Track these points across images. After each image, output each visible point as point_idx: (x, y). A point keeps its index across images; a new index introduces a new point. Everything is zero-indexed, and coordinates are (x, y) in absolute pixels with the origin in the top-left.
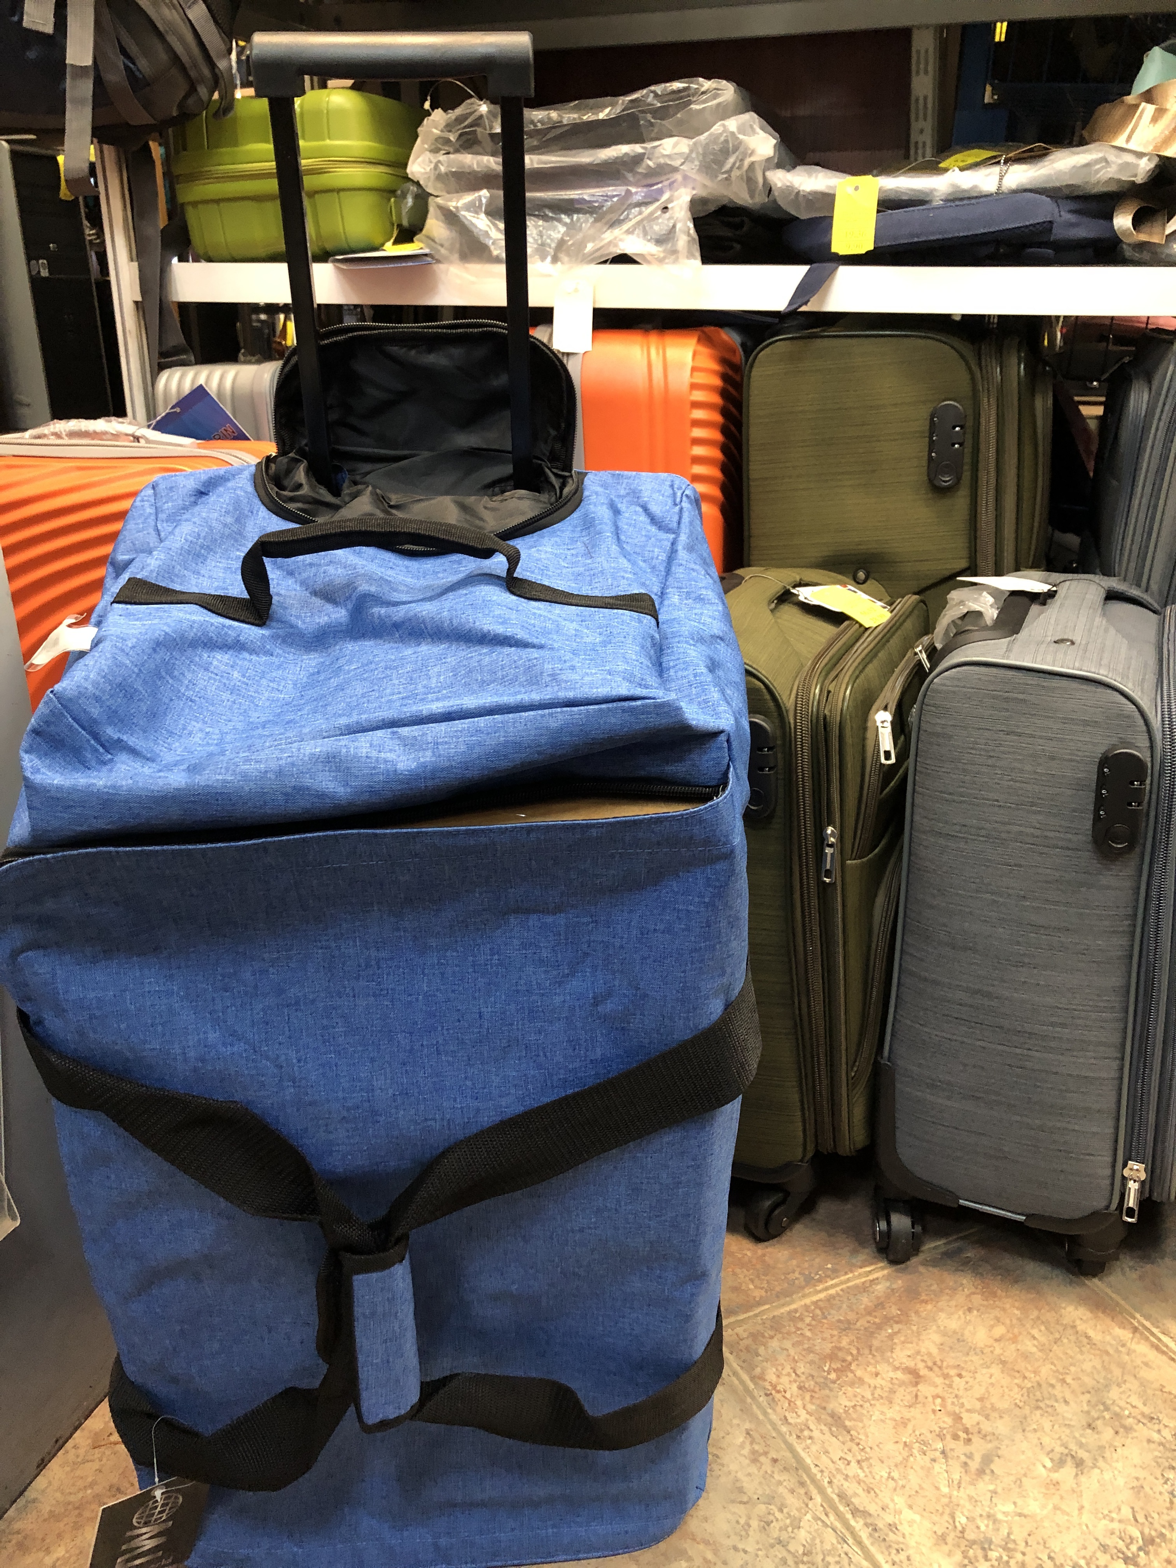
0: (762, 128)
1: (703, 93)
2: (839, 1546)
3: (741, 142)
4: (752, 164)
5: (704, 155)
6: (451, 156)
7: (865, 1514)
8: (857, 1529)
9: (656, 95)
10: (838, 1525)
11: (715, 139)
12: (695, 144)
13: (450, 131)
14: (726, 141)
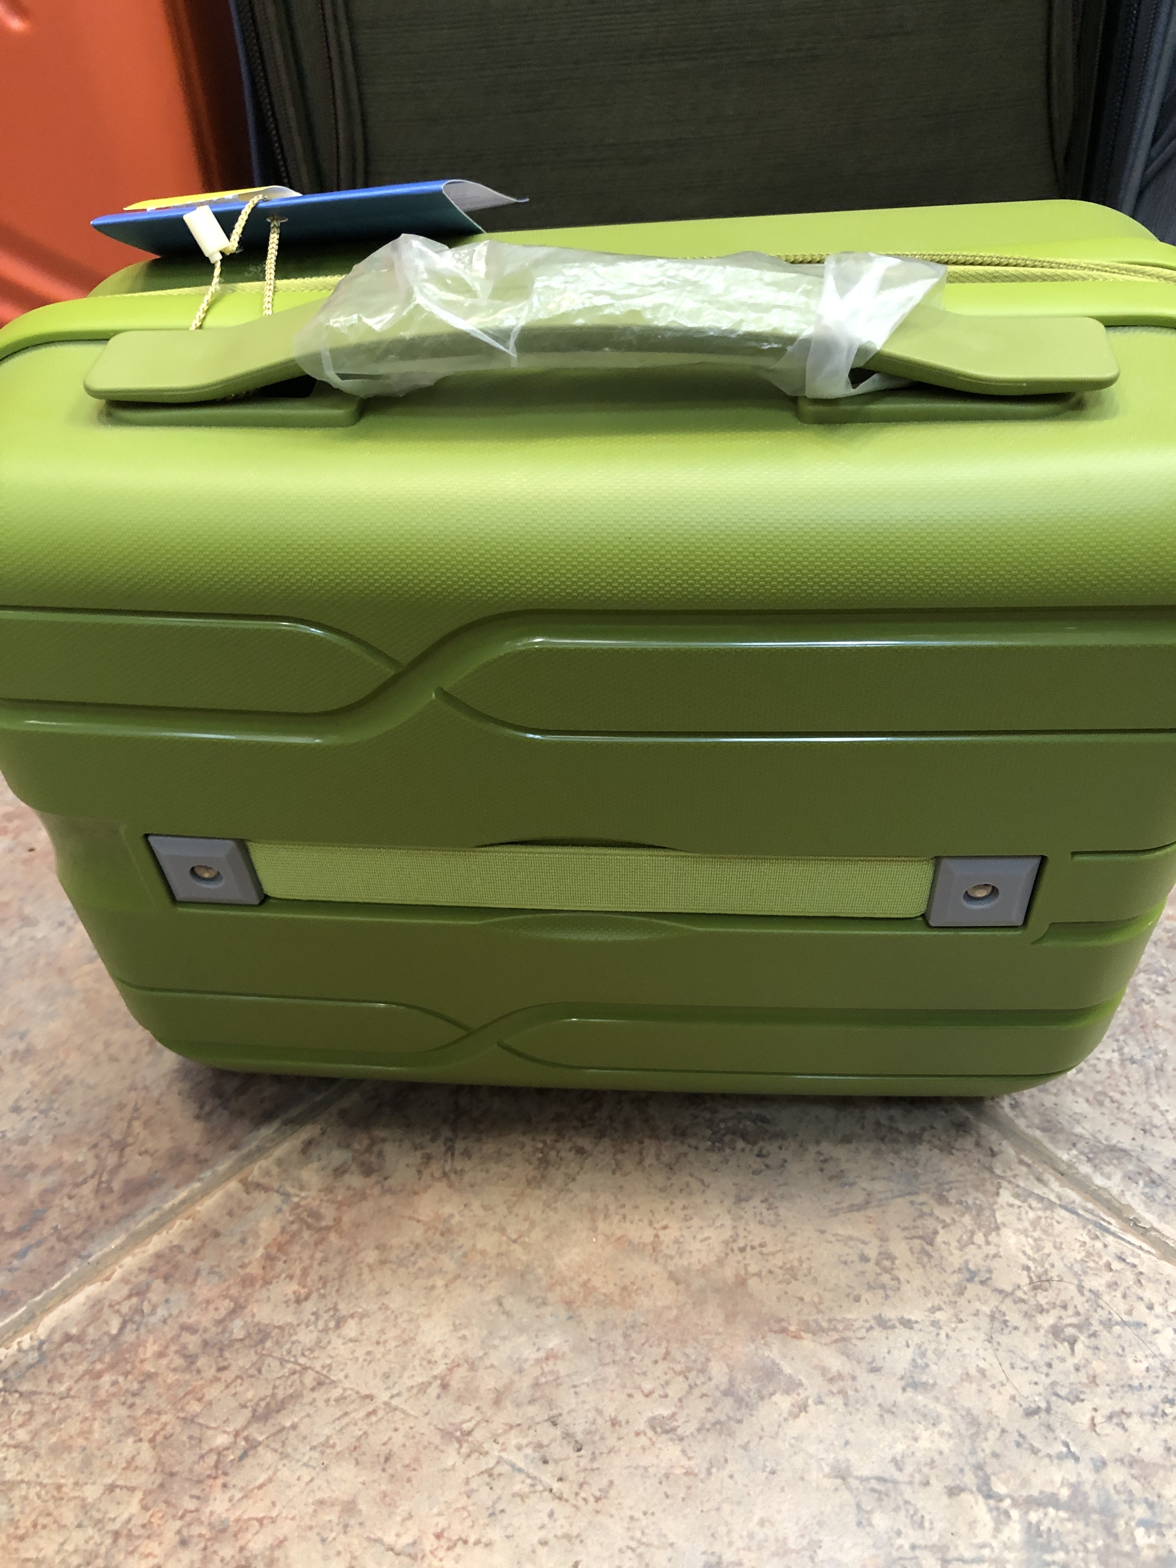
2: (1099, 1245)
7: (1117, 1153)
8: (1115, 1192)
10: (1073, 1195)
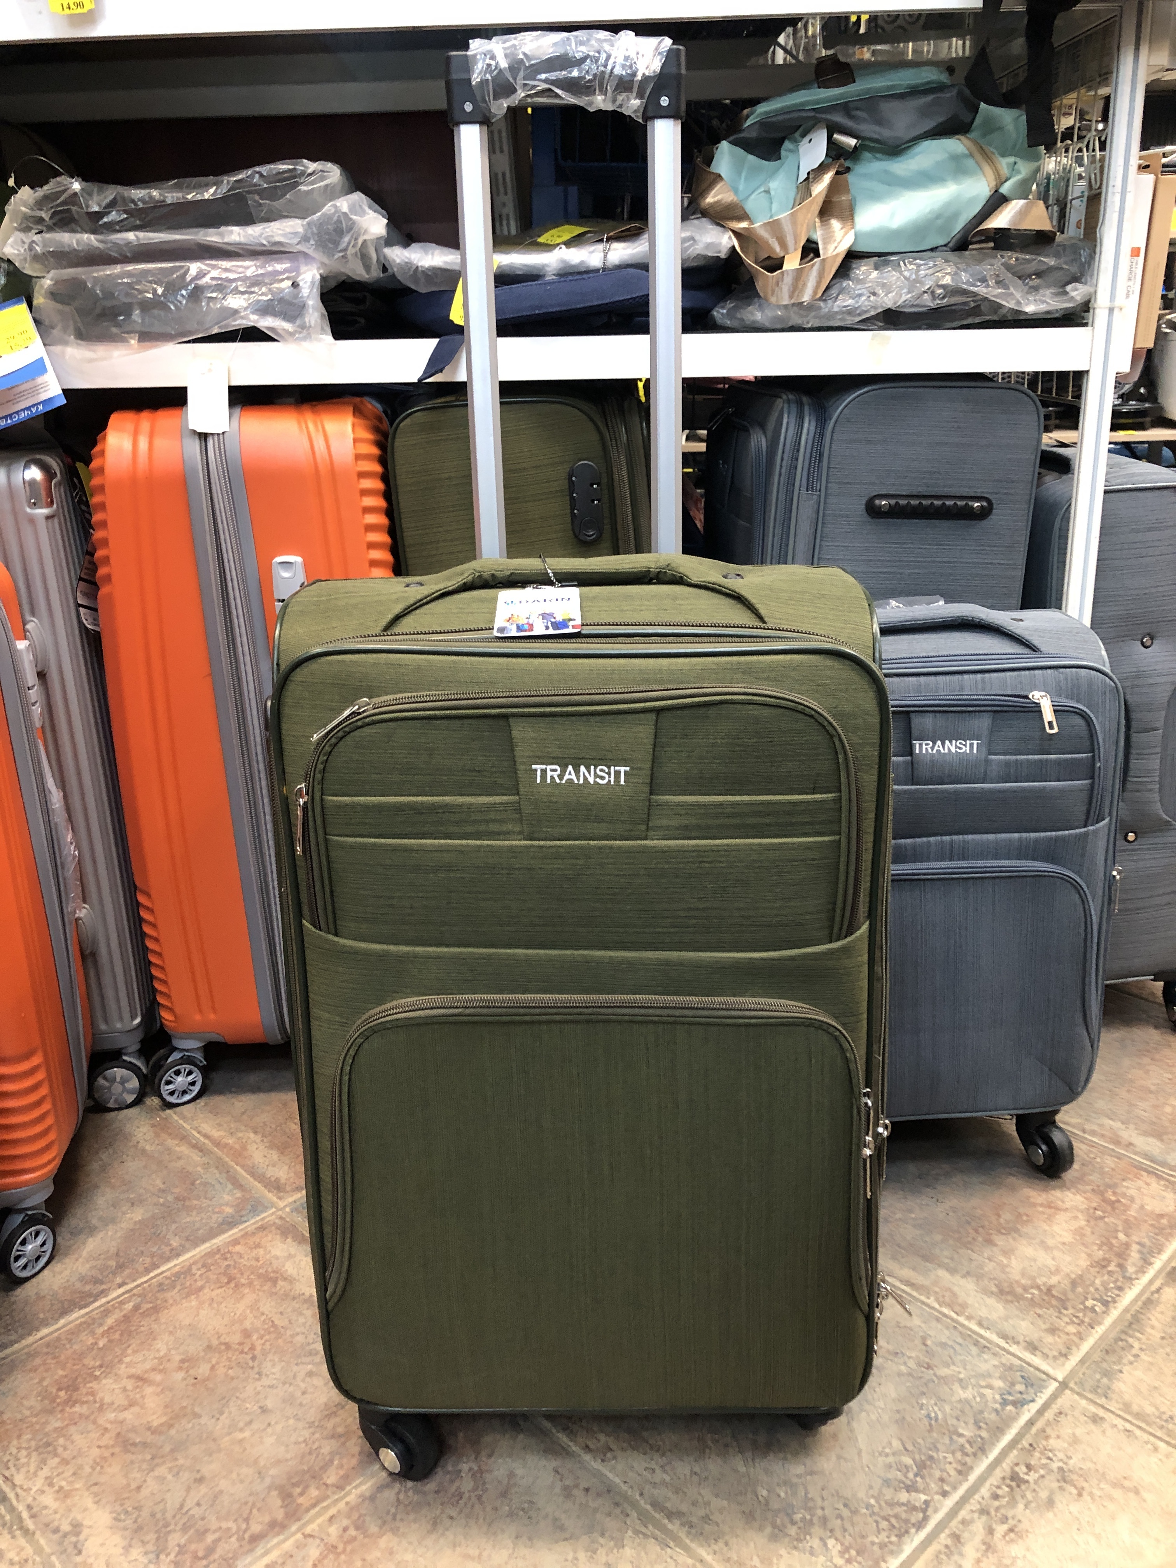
0: (370, 208)
1: (310, 175)
3: (354, 223)
4: (365, 241)
5: (319, 234)
6: (48, 236)
9: (261, 175)
11: (327, 218)
12: (309, 224)
13: (41, 210)
14: (339, 221)
